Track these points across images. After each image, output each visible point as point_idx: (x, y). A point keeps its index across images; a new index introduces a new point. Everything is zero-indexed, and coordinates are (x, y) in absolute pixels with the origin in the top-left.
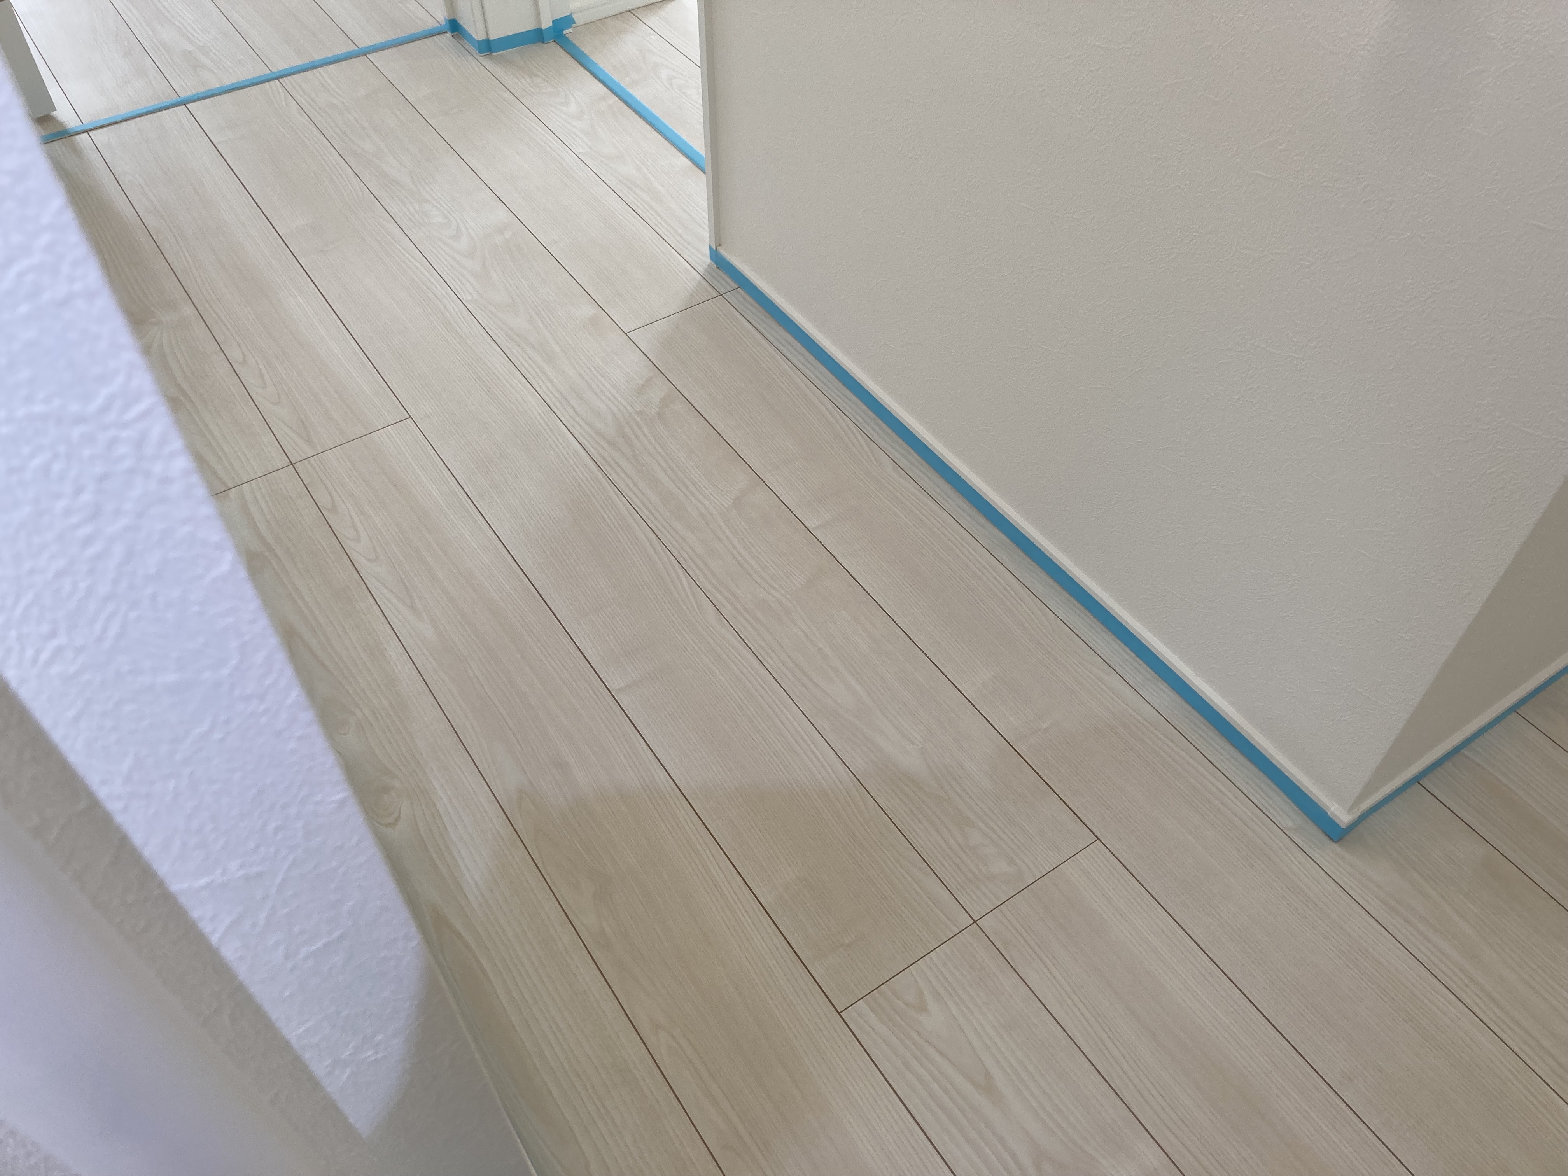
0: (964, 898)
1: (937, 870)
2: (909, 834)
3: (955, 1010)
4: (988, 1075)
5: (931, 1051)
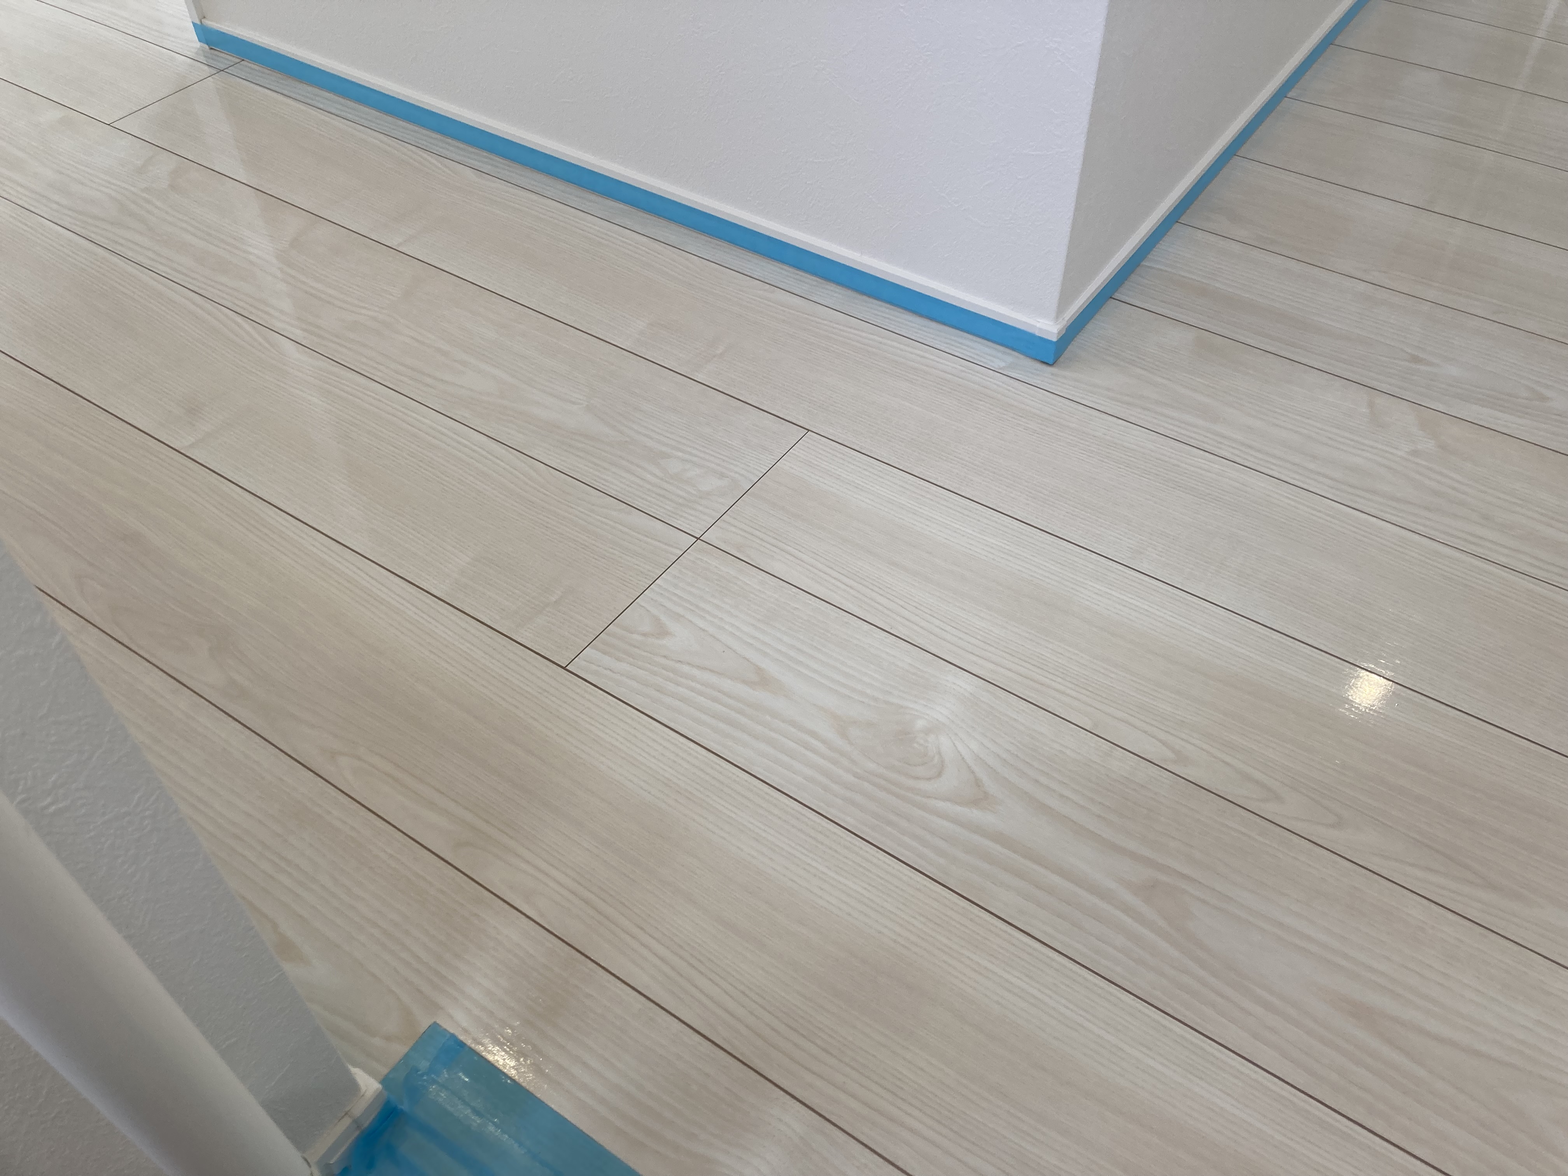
0: (679, 522)
1: (640, 506)
2: (598, 484)
3: (701, 623)
4: (759, 670)
5: (686, 669)
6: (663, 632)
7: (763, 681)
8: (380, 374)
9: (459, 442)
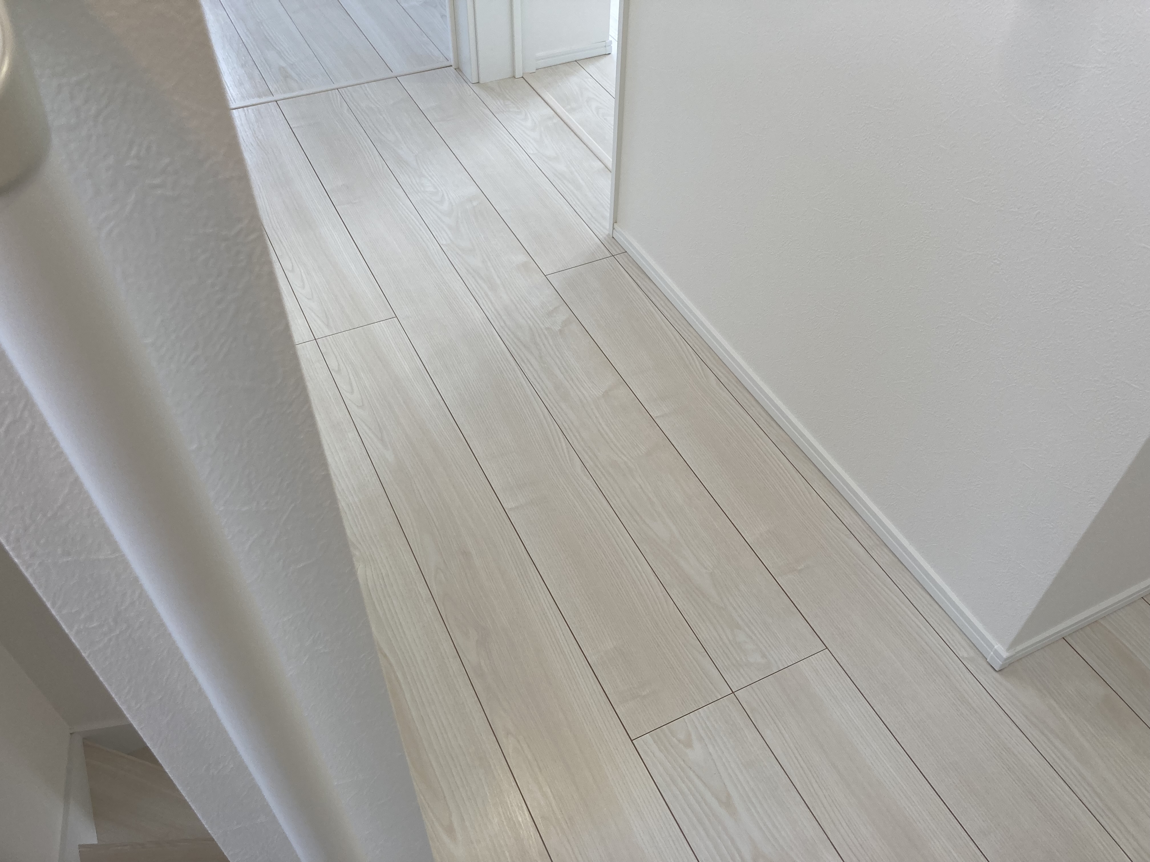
0: (727, 676)
1: (711, 655)
3: (711, 749)
4: (729, 796)
5: (691, 774)
6: (689, 744)
7: (728, 804)
8: (614, 502)
9: (636, 567)
